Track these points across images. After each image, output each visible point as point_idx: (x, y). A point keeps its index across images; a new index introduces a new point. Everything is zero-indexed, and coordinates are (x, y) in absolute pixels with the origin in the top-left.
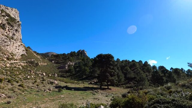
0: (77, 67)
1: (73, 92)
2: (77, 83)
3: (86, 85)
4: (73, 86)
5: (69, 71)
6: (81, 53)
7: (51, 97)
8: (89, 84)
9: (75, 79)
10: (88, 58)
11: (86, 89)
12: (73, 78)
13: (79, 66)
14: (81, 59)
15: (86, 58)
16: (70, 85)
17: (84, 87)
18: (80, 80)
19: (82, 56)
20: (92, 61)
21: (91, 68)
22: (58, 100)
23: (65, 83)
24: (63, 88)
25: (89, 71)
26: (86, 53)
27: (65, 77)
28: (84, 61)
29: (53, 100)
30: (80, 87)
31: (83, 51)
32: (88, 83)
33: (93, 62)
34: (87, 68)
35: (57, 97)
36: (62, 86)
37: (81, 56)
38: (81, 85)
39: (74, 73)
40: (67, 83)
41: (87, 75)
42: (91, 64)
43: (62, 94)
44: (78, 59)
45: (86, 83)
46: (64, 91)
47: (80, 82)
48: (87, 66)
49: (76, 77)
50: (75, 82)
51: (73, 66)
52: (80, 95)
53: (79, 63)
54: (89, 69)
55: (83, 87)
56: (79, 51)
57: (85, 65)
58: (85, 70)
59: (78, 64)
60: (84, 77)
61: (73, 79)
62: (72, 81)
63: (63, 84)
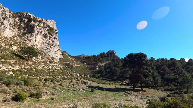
0: (108, 67)
1: (104, 92)
2: (108, 84)
3: (118, 86)
4: (104, 86)
5: (100, 72)
6: (111, 54)
7: (85, 96)
8: (120, 85)
9: (106, 79)
11: (118, 90)
12: (104, 79)
13: (109, 67)
14: (110, 60)
15: (115, 59)
16: (101, 86)
17: (116, 88)
18: (111, 81)
19: (112, 56)
20: (122, 62)
21: (121, 68)
22: (91, 99)
23: (97, 83)
24: (95, 88)
25: (120, 71)
26: (115, 53)
27: (96, 78)
28: (114, 62)
29: (87, 99)
30: (111, 87)
31: (113, 51)
33: (124, 62)
34: (117, 69)
35: (90, 96)
36: (94, 86)
39: (105, 73)
40: (98, 83)
41: (118, 76)
42: (121, 64)
43: (95, 94)
44: (108, 60)
45: (118, 84)
46: (97, 91)
47: (112, 82)
48: (117, 66)
49: (106, 77)
50: (107, 82)
51: (103, 67)
52: (112, 96)
53: (109, 64)
54: (120, 70)
56: (109, 52)
57: (116, 65)
58: (115, 71)
60: (115, 77)
61: (104, 80)
62: (103, 81)
63: (95, 84)
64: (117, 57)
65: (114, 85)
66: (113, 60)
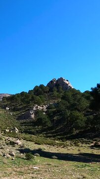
0: (54, 113)
1: (55, 162)
2: (60, 145)
3: (85, 149)
4: (53, 150)
5: (39, 122)
6: (58, 85)
7: (16, 168)
8: (92, 147)
9: (54, 136)
10: (75, 93)
11: (87, 158)
12: (50, 135)
13: (58, 111)
14: (58, 97)
15: (70, 94)
16: (46, 148)
17: (81, 154)
18: (68, 139)
19: (61, 90)
20: (88, 98)
22: (29, 173)
23: (36, 143)
24: (34, 152)
25: (85, 119)
26: (67, 82)
27: (33, 133)
28: (68, 100)
29: (21, 173)
30: (69, 152)
31: (61, 80)
32: (88, 145)
33: (92, 98)
34: (77, 113)
35: (26, 168)
36: (32, 149)
37: (58, 91)
38: (73, 150)
39: (49, 124)
40: (39, 144)
41: (81, 128)
42: (86, 103)
43: (35, 164)
44: (54, 98)
45: (84, 145)
46: (37, 159)
47: (68, 142)
48: (77, 109)
49: (56, 132)
50: (57, 142)
51: (44, 112)
52: (74, 170)
53: (57, 105)
54: (85, 115)
55: (78, 152)
56: (51, 82)
57: (73, 107)
59: (54, 106)
60: (75, 132)
61: (50, 137)
62: (49, 140)
63: (32, 146)
64: (74, 90)
65: (74, 147)
66: (63, 98)
